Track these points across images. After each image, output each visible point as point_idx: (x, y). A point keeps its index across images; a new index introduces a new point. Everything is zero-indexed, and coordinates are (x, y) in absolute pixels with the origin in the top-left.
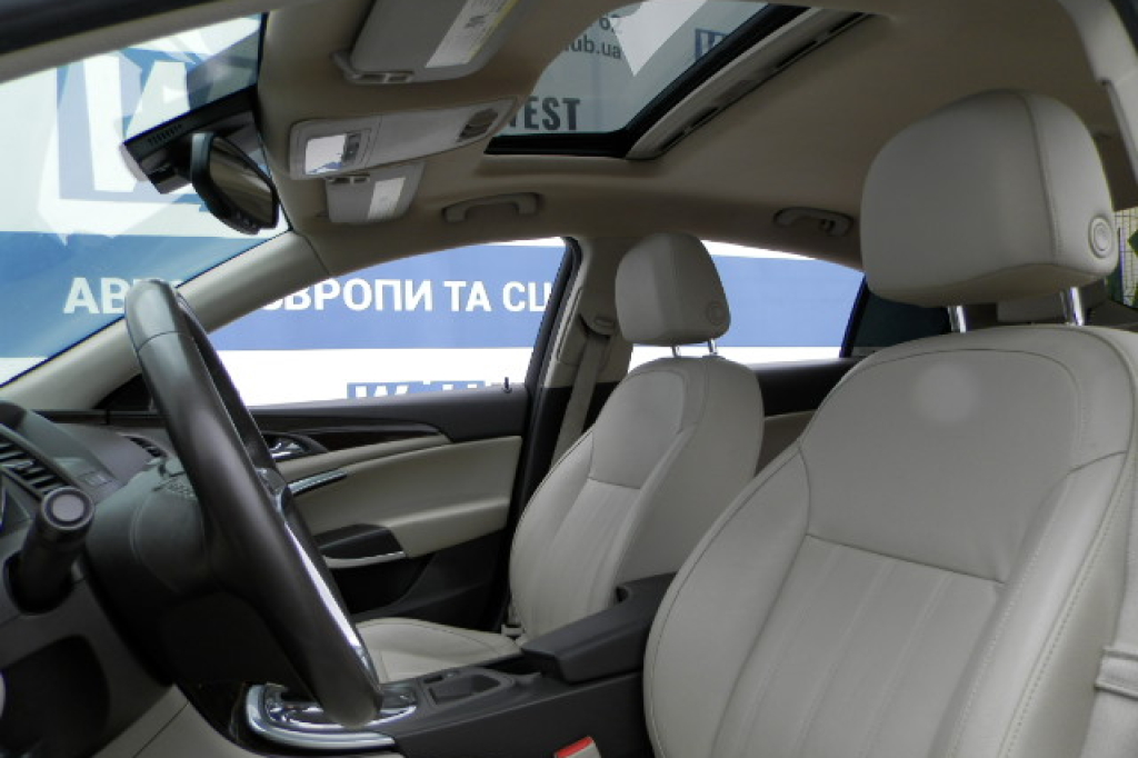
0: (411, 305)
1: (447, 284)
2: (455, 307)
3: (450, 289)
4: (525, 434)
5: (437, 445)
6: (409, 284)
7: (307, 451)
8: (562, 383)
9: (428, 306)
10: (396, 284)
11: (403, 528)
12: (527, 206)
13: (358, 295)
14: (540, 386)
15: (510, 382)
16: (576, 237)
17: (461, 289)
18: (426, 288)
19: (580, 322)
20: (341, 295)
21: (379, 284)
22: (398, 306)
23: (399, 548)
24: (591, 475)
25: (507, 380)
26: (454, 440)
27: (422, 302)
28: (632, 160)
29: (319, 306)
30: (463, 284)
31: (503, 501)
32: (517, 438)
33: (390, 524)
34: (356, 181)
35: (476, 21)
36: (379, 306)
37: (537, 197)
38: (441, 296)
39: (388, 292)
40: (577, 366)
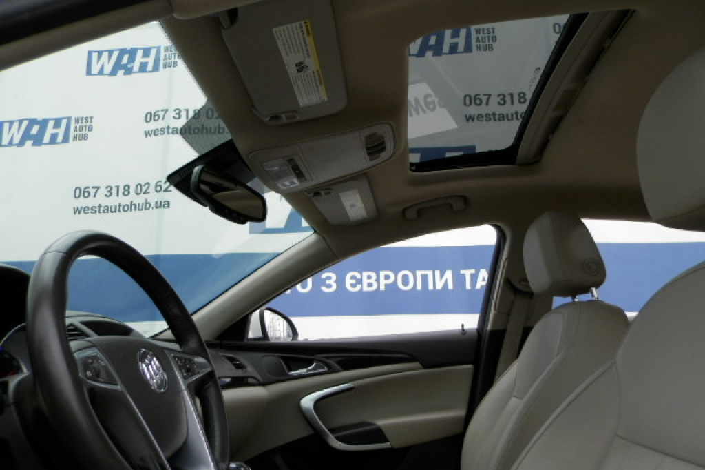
0: (439, 286)
1: (462, 272)
2: (468, 286)
3: (464, 275)
4: (476, 363)
5: (412, 369)
6: (437, 273)
7: (331, 370)
8: (499, 327)
9: (450, 287)
10: (429, 273)
11: (390, 426)
12: (458, 205)
13: (405, 280)
14: (485, 330)
15: (465, 327)
16: (499, 224)
17: (472, 275)
18: (448, 274)
19: (508, 282)
20: (396, 281)
21: (419, 273)
22: (431, 287)
23: (386, 441)
24: (515, 393)
25: (463, 326)
26: (425, 367)
27: (446, 284)
28: (520, 165)
29: (382, 288)
30: (473, 271)
31: (461, 412)
32: (470, 366)
33: (381, 423)
34: (326, 194)
35: (301, 67)
36: (419, 287)
37: (465, 199)
38: (458, 279)
39: (424, 278)
40: (509, 314)
